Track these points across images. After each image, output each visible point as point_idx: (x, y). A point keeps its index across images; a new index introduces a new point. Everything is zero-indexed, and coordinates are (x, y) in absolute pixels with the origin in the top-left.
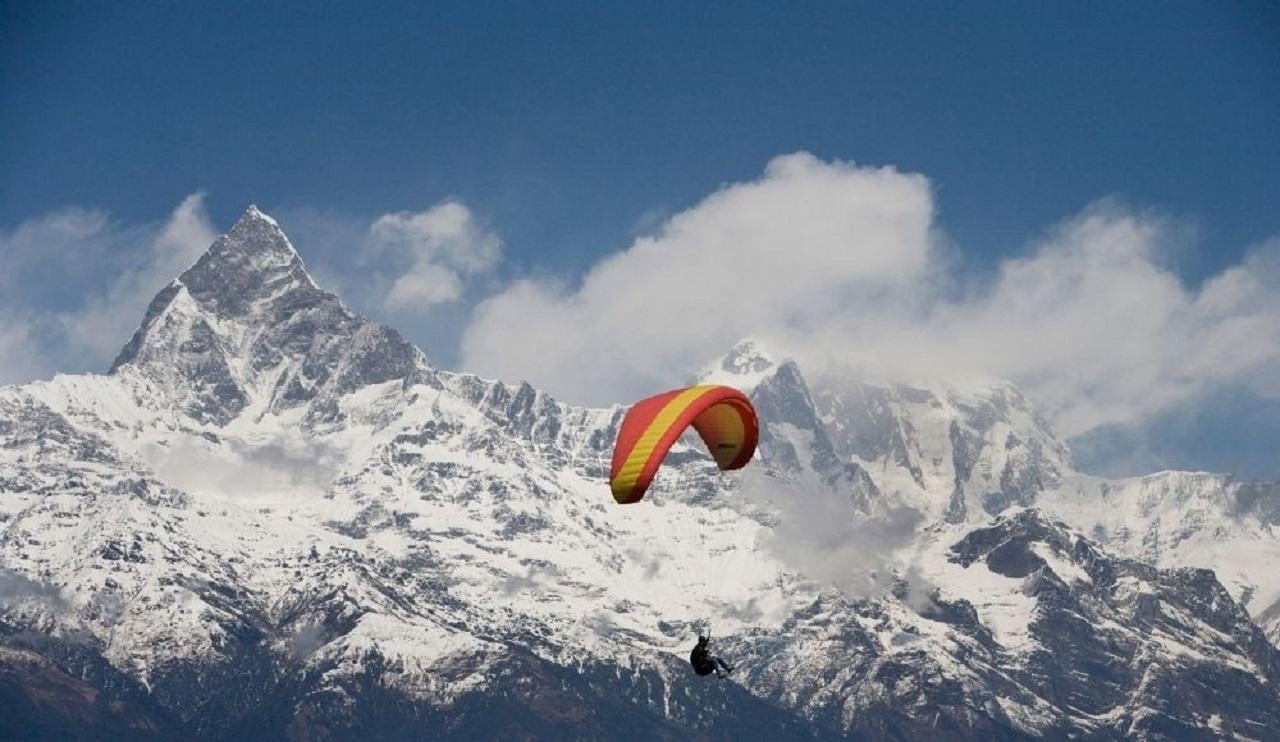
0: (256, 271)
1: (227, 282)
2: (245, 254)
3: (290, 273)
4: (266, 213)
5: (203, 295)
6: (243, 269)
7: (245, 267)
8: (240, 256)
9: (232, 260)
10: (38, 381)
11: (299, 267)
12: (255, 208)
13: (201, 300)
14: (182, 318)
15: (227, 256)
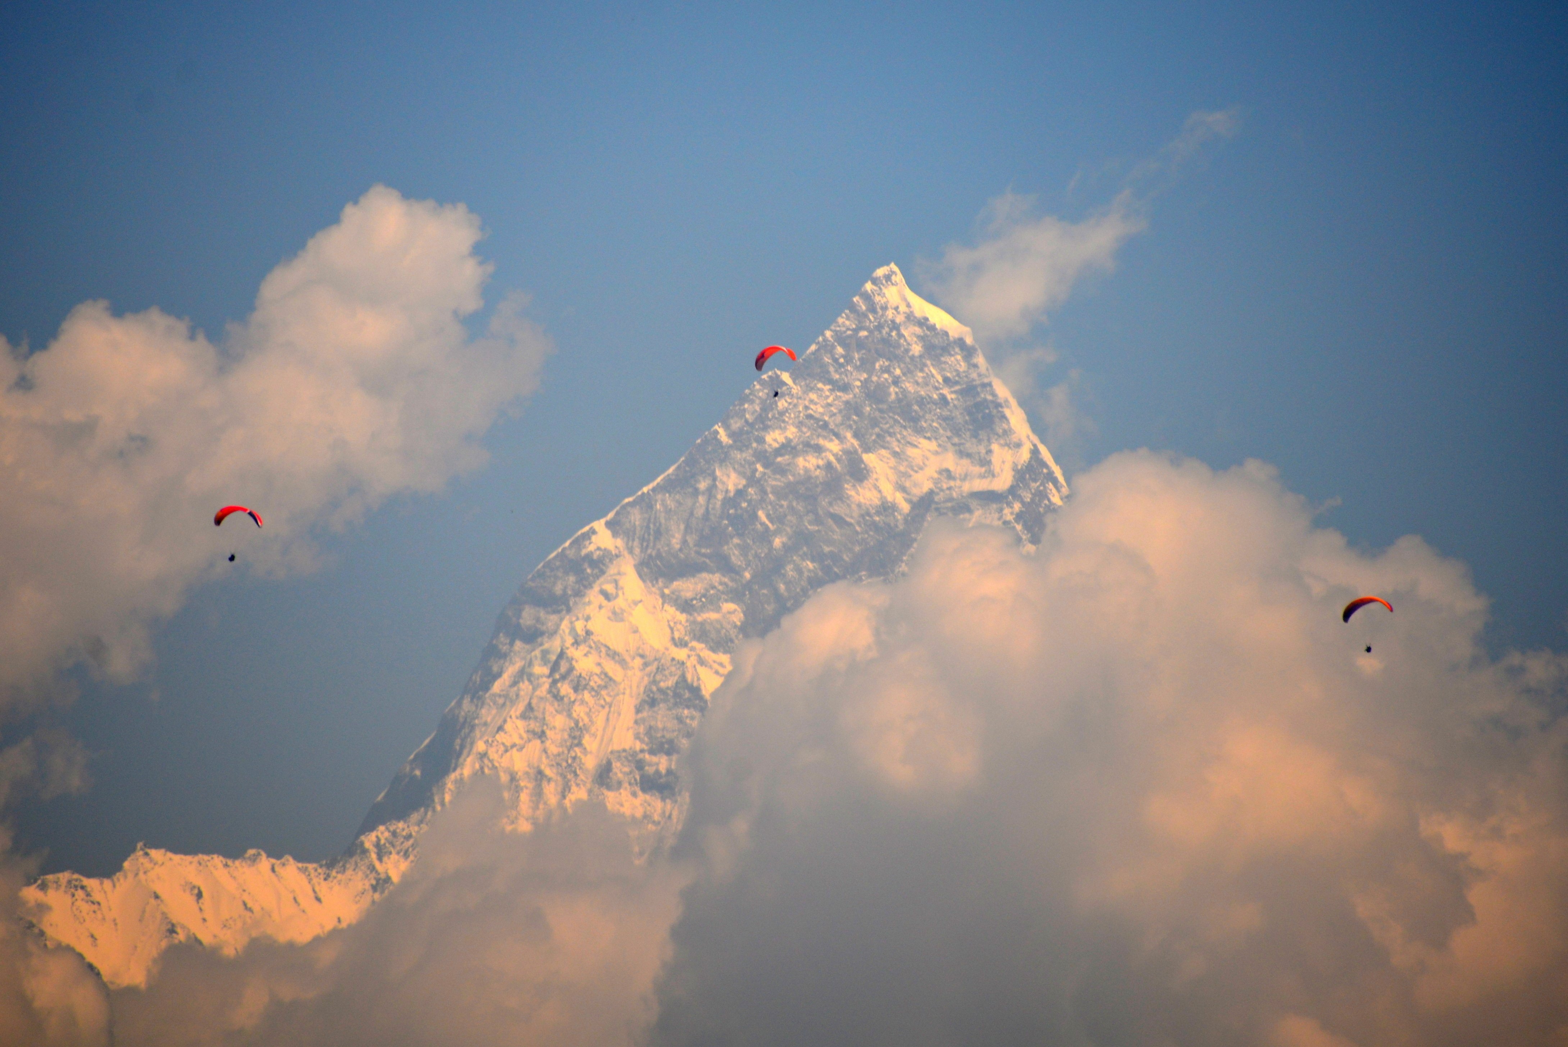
0: (887, 508)
1: (777, 542)
2: (852, 441)
3: (1008, 514)
4: (931, 299)
5: (687, 587)
6: (841, 497)
7: (849, 490)
8: (834, 446)
9: (808, 463)
10: (64, 877)
11: (1042, 495)
12: (899, 278)
13: (686, 606)
14: (611, 667)
15: (787, 448)
